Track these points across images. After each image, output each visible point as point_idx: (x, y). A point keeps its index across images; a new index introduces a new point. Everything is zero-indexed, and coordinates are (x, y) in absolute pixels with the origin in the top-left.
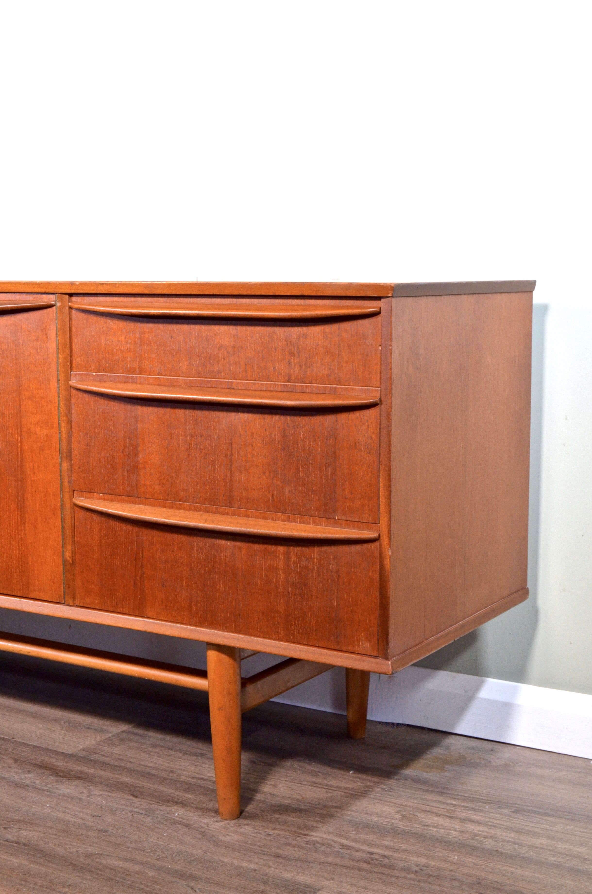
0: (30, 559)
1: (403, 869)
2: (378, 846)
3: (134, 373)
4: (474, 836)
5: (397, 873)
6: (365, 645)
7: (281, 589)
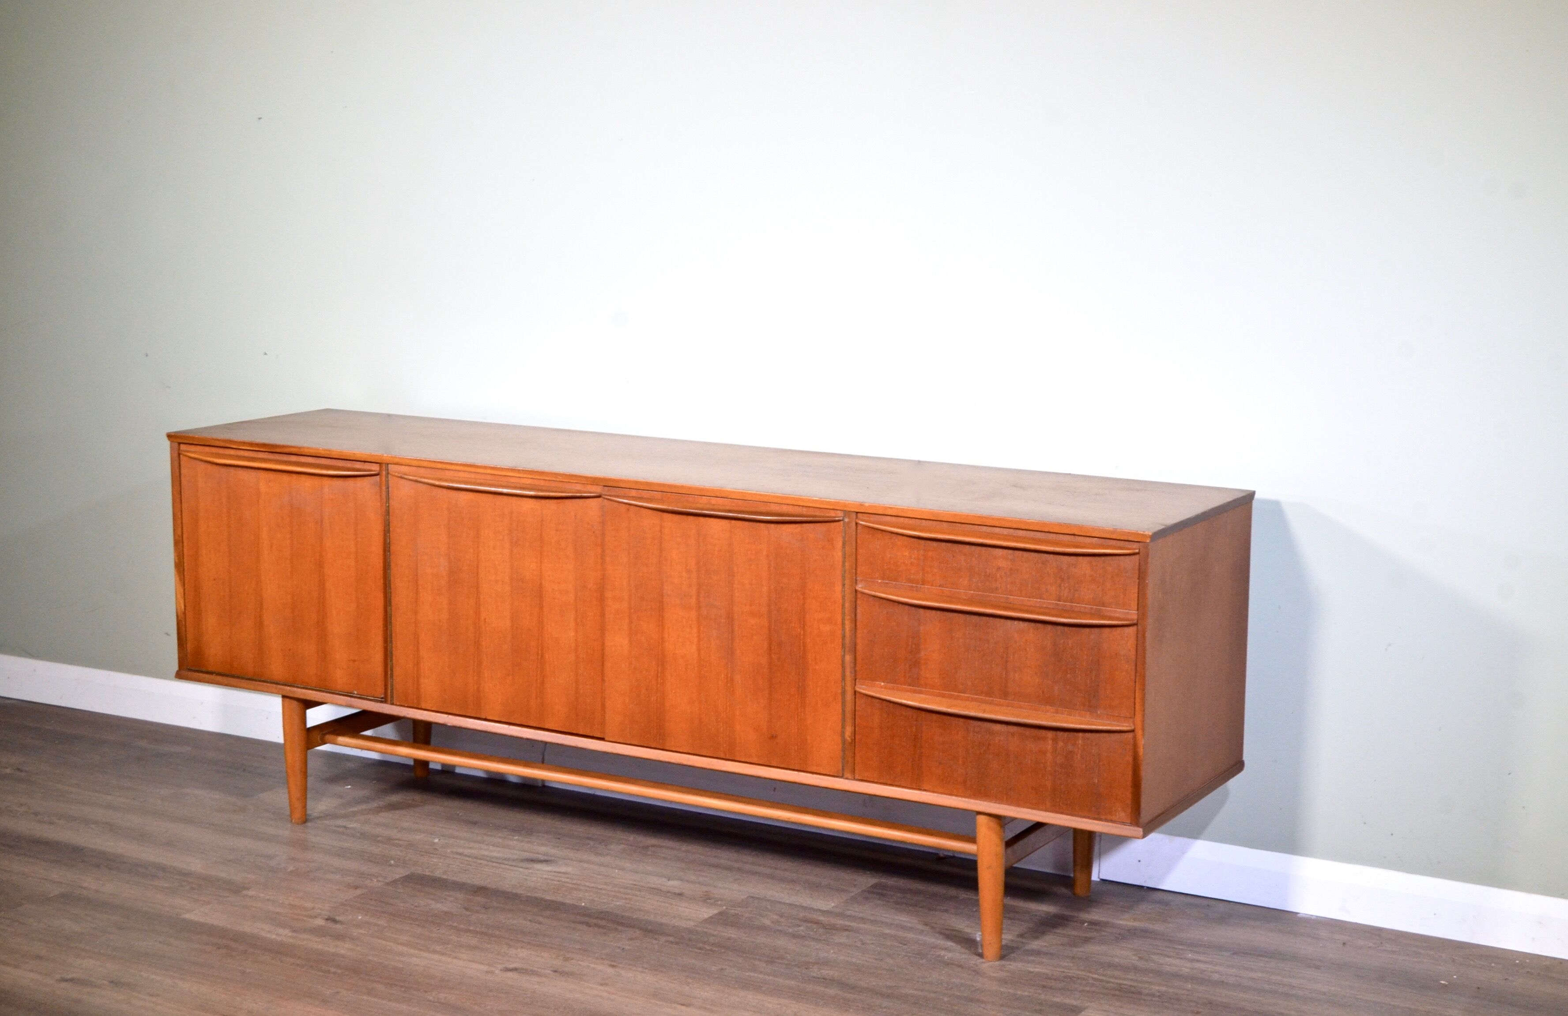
0: (808, 738)
1: (1148, 995)
2: (1125, 979)
3: (917, 583)
4: (1202, 971)
5: (1143, 997)
6: (1122, 815)
7: (1049, 769)
